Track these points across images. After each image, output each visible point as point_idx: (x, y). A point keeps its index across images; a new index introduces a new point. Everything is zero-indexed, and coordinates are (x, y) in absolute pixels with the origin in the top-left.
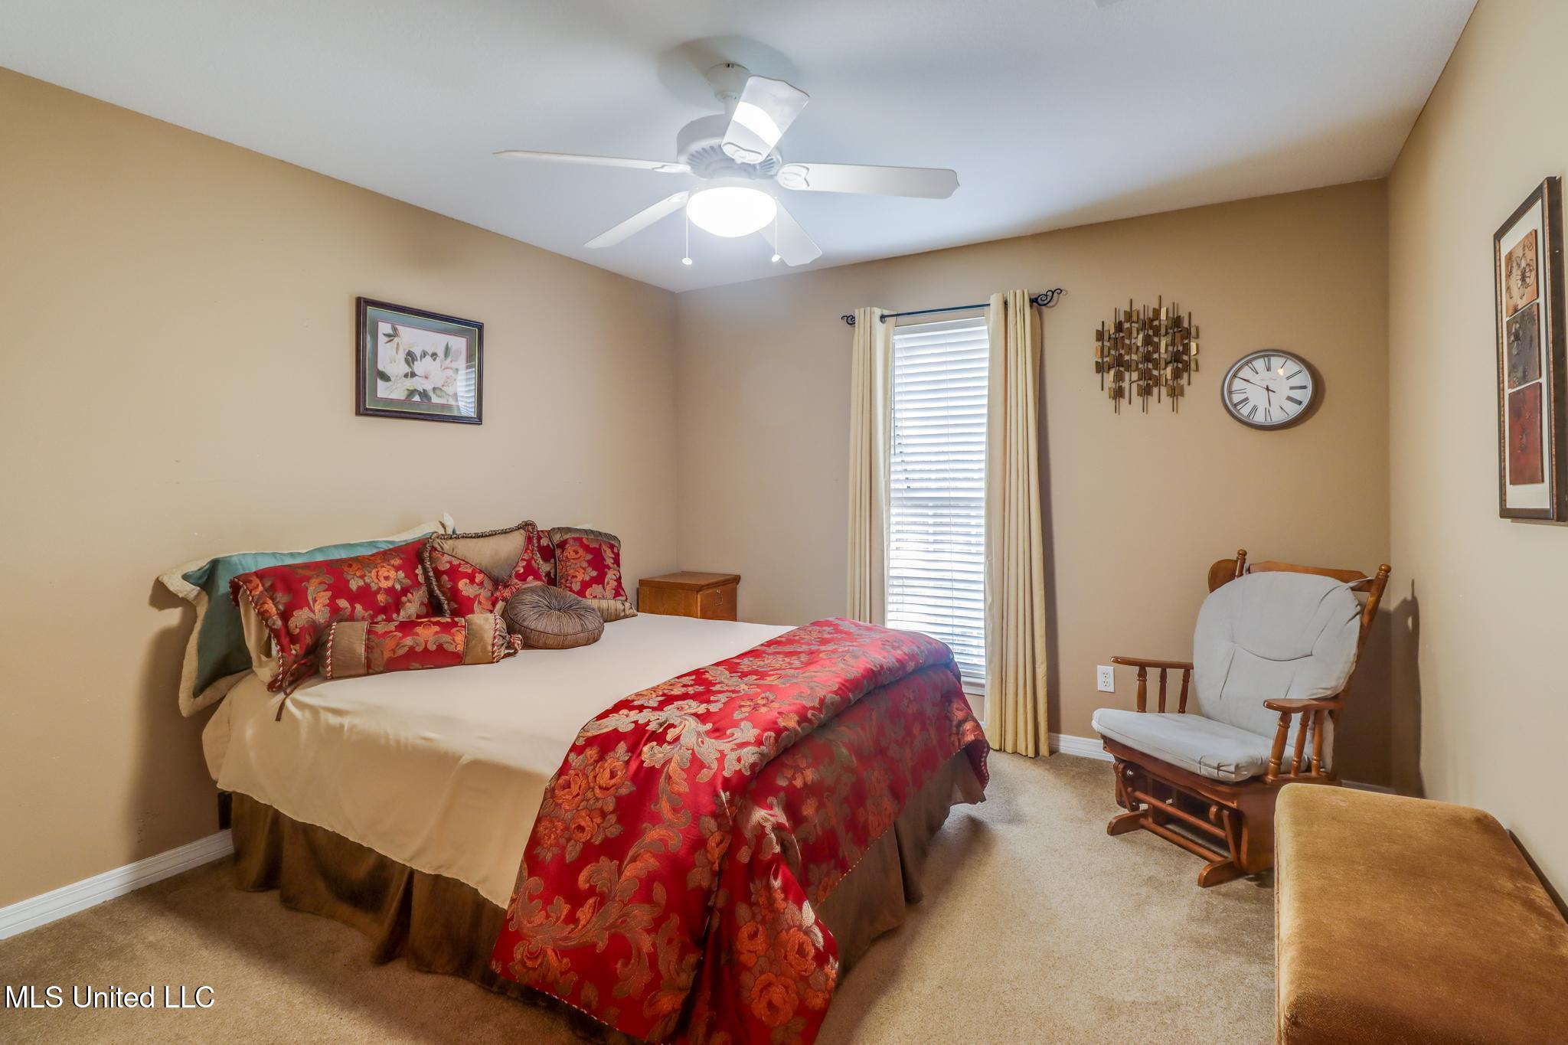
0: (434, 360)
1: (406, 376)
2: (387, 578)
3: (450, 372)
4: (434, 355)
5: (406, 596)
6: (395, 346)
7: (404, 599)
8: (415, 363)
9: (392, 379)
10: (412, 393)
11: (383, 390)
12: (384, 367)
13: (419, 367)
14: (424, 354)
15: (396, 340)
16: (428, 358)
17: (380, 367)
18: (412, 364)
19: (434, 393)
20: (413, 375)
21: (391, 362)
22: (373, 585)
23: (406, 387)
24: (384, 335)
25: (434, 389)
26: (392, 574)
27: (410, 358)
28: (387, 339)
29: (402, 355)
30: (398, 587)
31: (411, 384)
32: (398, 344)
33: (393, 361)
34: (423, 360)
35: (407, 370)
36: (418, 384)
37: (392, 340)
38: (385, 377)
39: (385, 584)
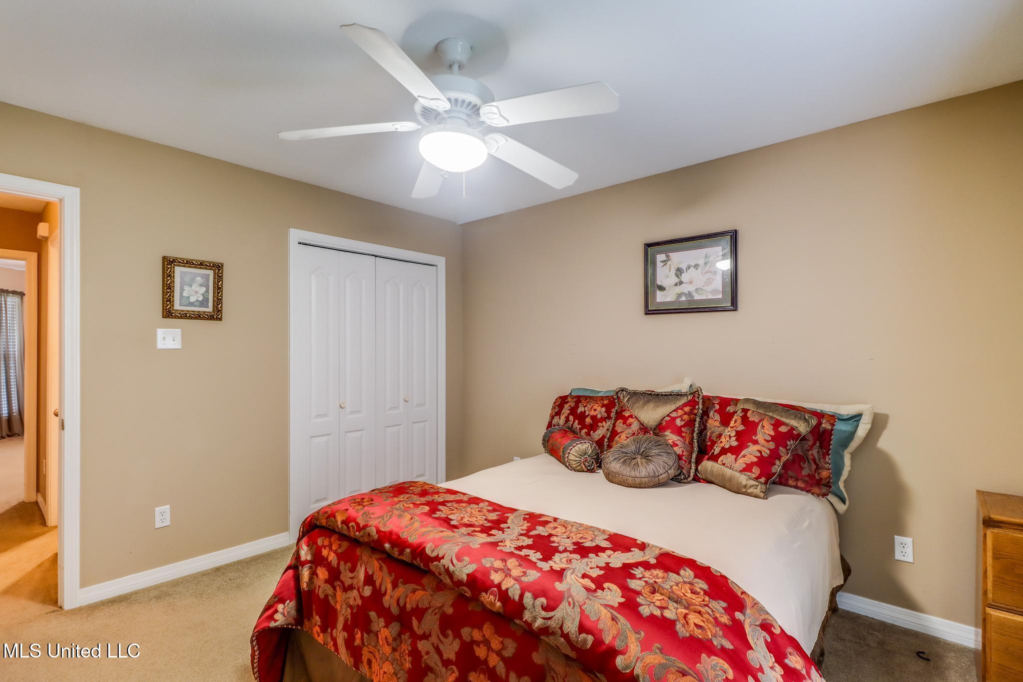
0: (697, 269)
1: (676, 285)
2: (595, 410)
3: (708, 275)
4: (696, 266)
5: (602, 423)
6: (669, 266)
7: (600, 424)
8: (683, 274)
9: (667, 289)
10: (680, 295)
11: (660, 297)
12: (662, 282)
13: (685, 277)
14: (689, 267)
15: (669, 263)
16: (692, 269)
17: (659, 283)
18: (680, 276)
19: (696, 292)
20: (681, 283)
21: (666, 278)
22: (587, 412)
23: (676, 292)
24: (661, 262)
25: (697, 290)
26: (599, 409)
27: (679, 272)
28: (663, 264)
29: (673, 271)
30: (599, 416)
31: (679, 290)
32: (670, 265)
33: (667, 276)
34: (688, 271)
35: (677, 280)
36: (685, 288)
37: (666, 264)
38: (661, 288)
39: (593, 413)
